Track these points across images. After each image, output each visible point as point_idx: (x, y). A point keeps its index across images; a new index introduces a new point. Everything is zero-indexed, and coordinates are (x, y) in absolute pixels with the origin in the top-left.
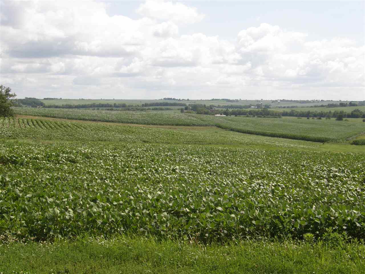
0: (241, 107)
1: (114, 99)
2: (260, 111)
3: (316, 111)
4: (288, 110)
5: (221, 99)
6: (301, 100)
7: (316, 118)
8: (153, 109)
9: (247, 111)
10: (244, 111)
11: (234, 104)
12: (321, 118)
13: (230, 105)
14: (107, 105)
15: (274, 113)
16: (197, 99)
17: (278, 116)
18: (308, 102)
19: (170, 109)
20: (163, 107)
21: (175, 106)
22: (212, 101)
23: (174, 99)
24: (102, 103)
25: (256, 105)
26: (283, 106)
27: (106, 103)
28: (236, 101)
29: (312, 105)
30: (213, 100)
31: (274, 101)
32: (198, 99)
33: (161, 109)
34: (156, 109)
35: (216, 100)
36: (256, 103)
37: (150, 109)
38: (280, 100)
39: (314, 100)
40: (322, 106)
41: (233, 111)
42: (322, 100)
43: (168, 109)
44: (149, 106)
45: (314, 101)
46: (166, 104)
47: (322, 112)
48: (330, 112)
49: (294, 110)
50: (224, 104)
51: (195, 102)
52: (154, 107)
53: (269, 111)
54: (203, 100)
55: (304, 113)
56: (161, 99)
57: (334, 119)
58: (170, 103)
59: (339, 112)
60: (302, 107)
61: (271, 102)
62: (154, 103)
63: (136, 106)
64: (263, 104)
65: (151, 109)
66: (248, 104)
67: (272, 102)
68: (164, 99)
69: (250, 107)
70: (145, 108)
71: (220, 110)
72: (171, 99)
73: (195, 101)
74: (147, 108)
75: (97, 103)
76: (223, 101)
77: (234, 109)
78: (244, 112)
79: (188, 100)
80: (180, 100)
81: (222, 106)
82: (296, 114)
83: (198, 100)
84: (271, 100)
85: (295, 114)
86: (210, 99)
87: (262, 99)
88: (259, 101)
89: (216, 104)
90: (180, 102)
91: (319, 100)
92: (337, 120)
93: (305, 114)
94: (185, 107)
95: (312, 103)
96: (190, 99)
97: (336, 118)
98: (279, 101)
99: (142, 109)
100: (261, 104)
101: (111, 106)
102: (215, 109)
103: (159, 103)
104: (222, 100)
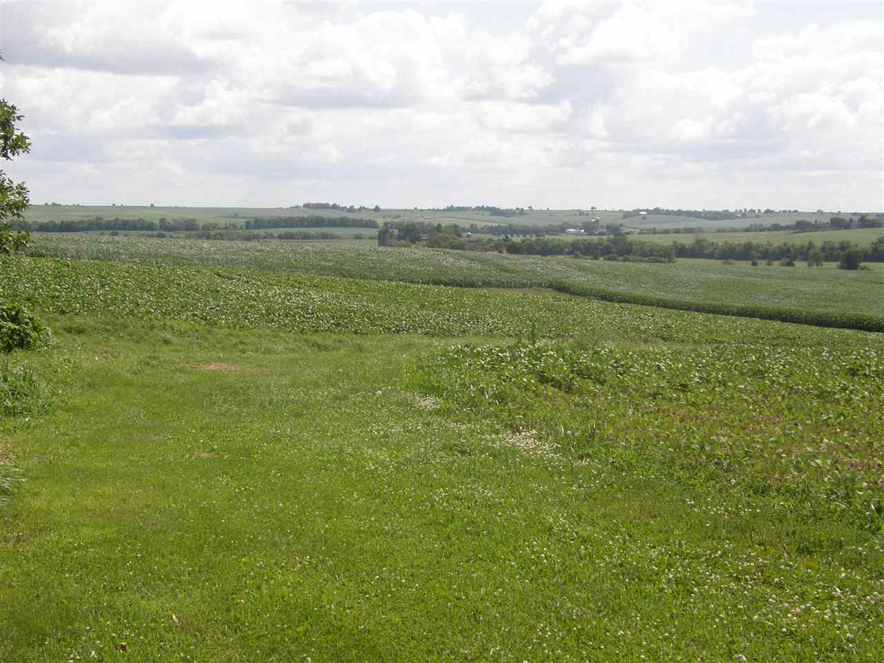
0: (537, 231)
1: (152, 205)
2: (606, 243)
3: (768, 242)
4: (687, 240)
5: (473, 208)
6: (706, 210)
7: (776, 263)
8: (280, 237)
9: (567, 243)
10: (556, 242)
11: (517, 221)
12: (795, 263)
13: (505, 225)
14: (139, 225)
15: (647, 249)
16: (404, 208)
17: (665, 257)
18: (726, 215)
19: (333, 237)
20: (312, 231)
21: (345, 226)
22: (448, 214)
23: (335, 206)
24: (125, 216)
25: (580, 224)
26: (660, 227)
27: (136, 219)
28: (518, 212)
29: (747, 223)
30: (451, 209)
31: (629, 212)
32: (407, 208)
33: (307, 237)
34: (290, 237)
35: (459, 209)
36: (580, 220)
37: (272, 236)
38: (647, 210)
39: (745, 210)
40: (776, 227)
41: (523, 241)
42: (768, 211)
43: (325, 237)
44: (266, 227)
45: (744, 215)
46: (318, 222)
47: (785, 244)
48: (811, 245)
49: (704, 240)
50: (487, 223)
51: (398, 217)
52: (282, 231)
53: (631, 243)
54: (422, 210)
55: (735, 248)
56: (297, 207)
57: (834, 265)
58: (330, 220)
59: (837, 245)
60: (718, 231)
61: (621, 215)
62: (280, 219)
63: (226, 228)
64: (601, 223)
65: (276, 235)
66: (557, 223)
67: (624, 217)
68: (305, 206)
69: (562, 229)
70: (256, 232)
71: (485, 240)
72: (325, 206)
73: (398, 213)
74: (262, 232)
75: (108, 217)
76: (481, 212)
77: (525, 236)
78: (558, 246)
79: (377, 209)
80: (351, 210)
81: (482, 229)
82: (711, 250)
83: (406, 210)
84: (620, 211)
85: (706, 252)
86: (442, 208)
87: (592, 208)
88: (586, 214)
89: (464, 223)
90: (356, 216)
91: (759, 210)
92: (842, 267)
93: (738, 250)
94: (378, 230)
95: (740, 218)
96: (382, 207)
97: (839, 263)
98: (645, 213)
99: (249, 236)
100: (597, 221)
101: (150, 227)
102: (468, 236)
103: (297, 219)
104: (478, 209)
